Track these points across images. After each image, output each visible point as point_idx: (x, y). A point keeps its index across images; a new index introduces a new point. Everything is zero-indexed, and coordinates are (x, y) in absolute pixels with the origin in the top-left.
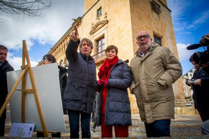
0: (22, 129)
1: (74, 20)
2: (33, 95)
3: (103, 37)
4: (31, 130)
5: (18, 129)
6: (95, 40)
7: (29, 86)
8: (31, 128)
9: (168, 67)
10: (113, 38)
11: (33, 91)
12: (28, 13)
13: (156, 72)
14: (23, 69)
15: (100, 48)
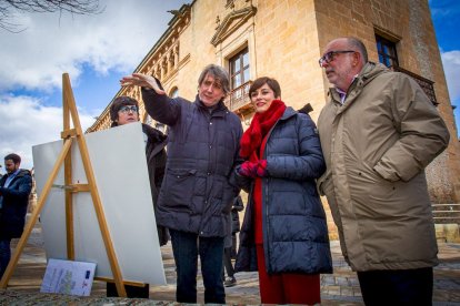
0: (69, 274)
1: (173, 12)
2: (88, 197)
3: (244, 50)
4: (87, 277)
5: (62, 272)
6: (226, 58)
7: (79, 178)
8: (88, 273)
9: (404, 129)
10: (269, 51)
11: (89, 188)
12: (69, 8)
13: (370, 143)
14: (65, 139)
15: (238, 77)
